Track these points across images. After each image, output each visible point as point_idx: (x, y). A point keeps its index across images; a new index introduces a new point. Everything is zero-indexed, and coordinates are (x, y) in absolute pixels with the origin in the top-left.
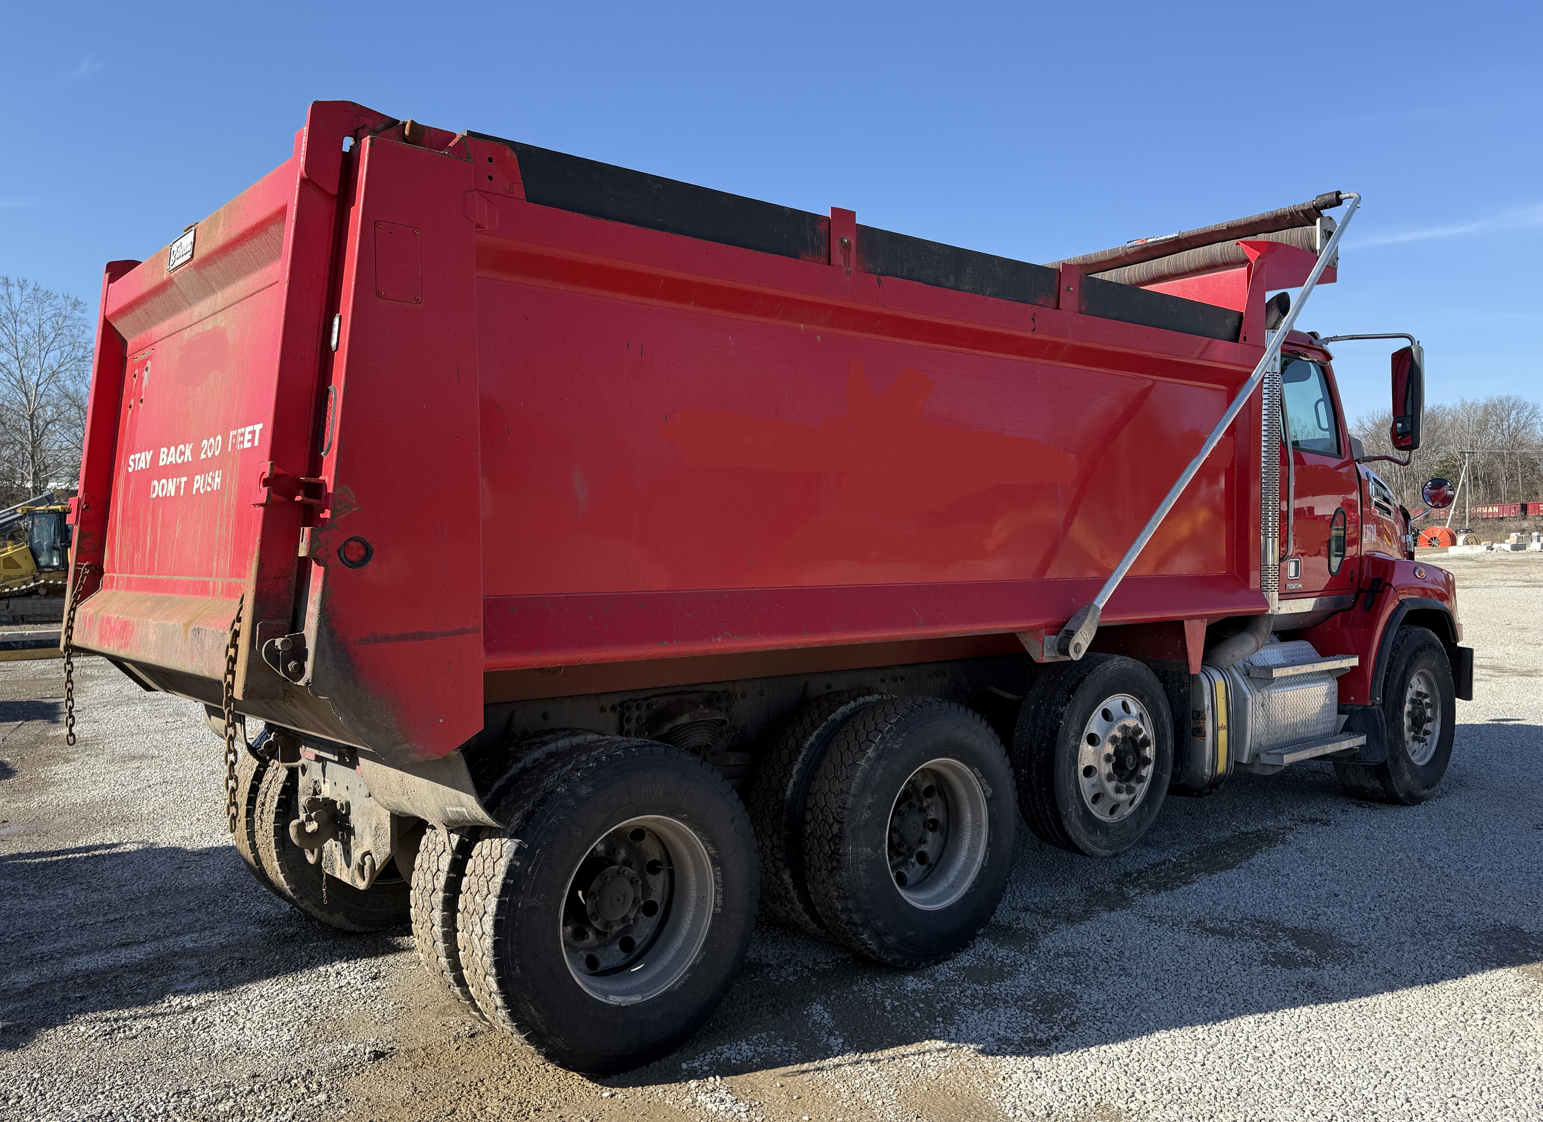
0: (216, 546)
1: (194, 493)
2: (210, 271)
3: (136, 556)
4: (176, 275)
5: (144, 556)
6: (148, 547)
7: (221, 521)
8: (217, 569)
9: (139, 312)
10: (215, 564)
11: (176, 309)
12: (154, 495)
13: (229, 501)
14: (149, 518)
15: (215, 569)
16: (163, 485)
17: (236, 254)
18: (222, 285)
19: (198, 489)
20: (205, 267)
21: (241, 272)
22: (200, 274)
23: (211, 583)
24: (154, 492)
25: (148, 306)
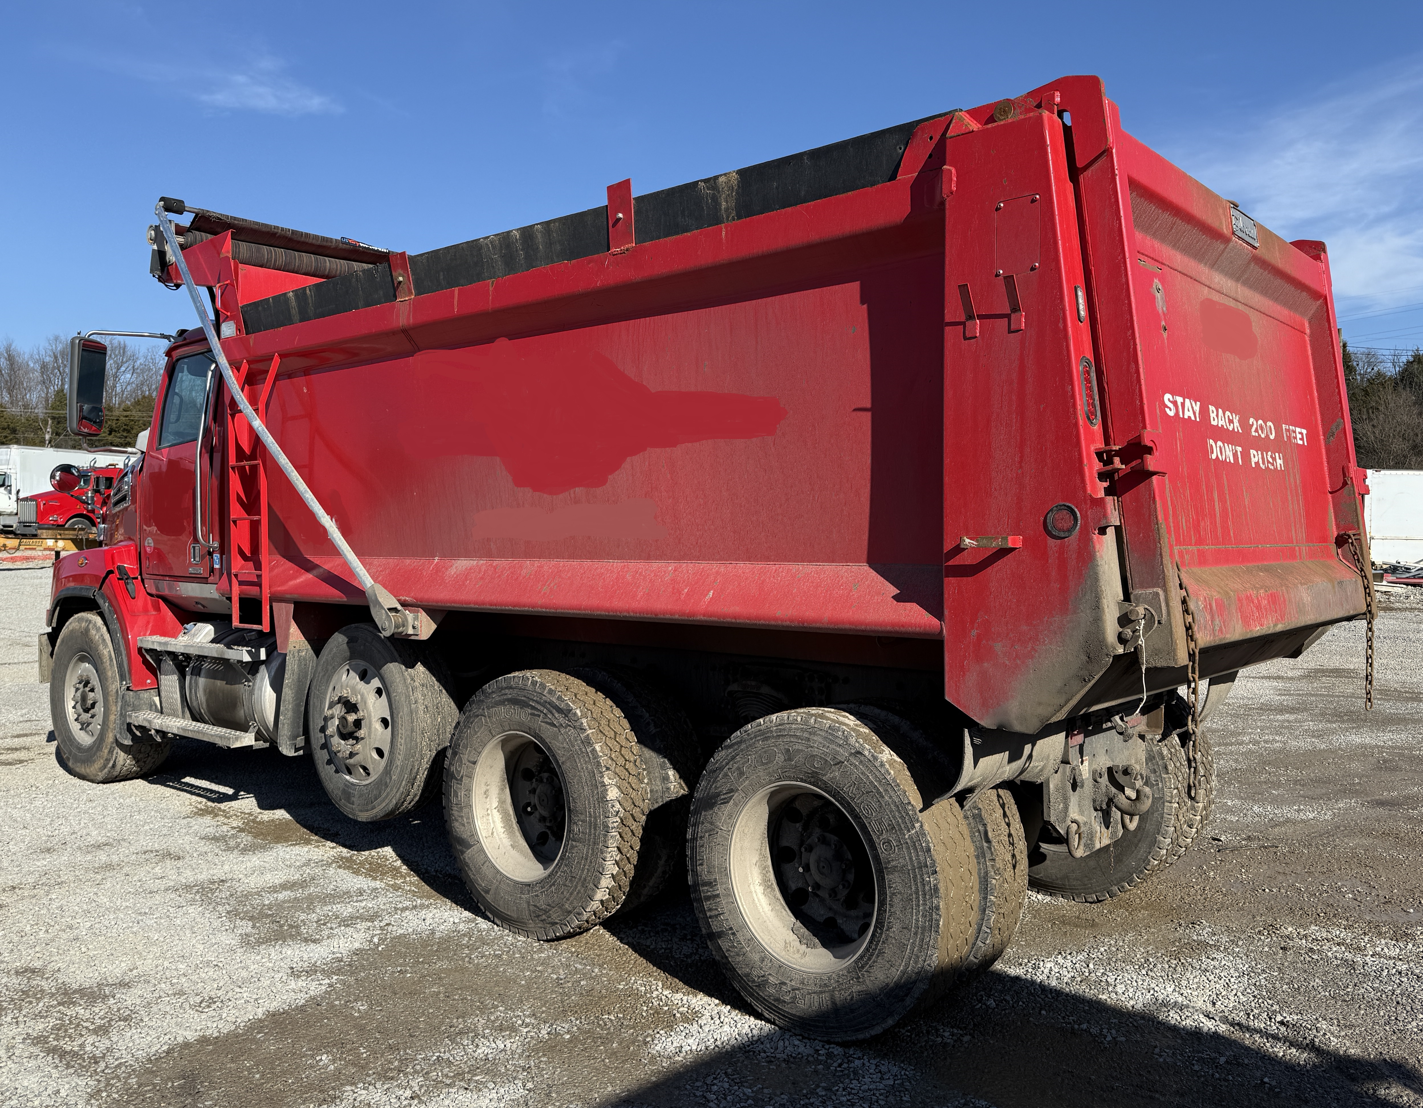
0: (1292, 518)
1: (1254, 466)
2: (1255, 270)
3: (1202, 524)
4: (1236, 242)
5: (1213, 523)
6: (1218, 515)
7: (1292, 497)
8: (1296, 537)
9: (1166, 217)
10: (1293, 532)
11: (1199, 256)
12: (1214, 457)
13: (1295, 483)
14: (1213, 481)
15: (1294, 537)
16: (1220, 447)
17: (1278, 282)
18: (1246, 283)
19: (1257, 463)
20: (1256, 263)
21: (1264, 291)
22: (1249, 263)
23: (1297, 548)
24: (1212, 452)
25: (1182, 225)
